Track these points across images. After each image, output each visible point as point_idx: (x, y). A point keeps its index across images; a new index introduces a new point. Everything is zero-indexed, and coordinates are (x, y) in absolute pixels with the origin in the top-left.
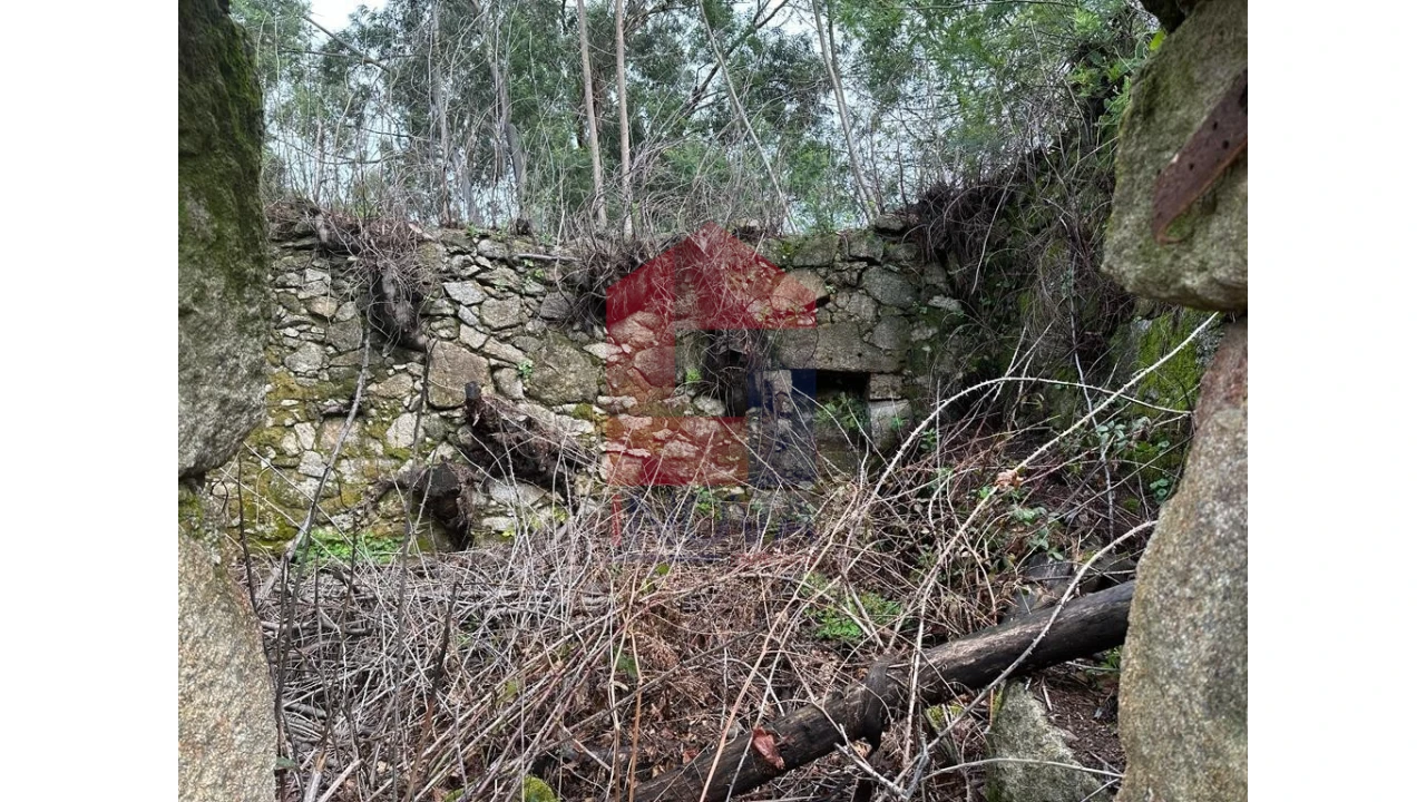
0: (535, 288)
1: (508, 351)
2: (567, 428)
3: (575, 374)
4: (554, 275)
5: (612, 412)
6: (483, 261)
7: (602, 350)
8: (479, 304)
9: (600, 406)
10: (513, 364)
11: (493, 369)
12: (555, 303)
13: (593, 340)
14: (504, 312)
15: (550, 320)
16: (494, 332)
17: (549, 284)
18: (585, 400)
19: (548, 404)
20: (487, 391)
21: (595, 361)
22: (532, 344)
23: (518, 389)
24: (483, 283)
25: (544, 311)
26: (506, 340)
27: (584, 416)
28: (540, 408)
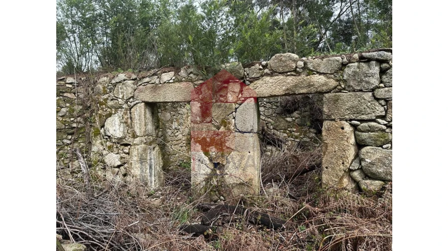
0: (274, 107)
1: (269, 120)
2: (282, 135)
3: (282, 124)
4: (279, 104)
5: (291, 132)
6: (265, 103)
7: (289, 119)
8: (264, 111)
9: (288, 130)
10: (270, 122)
11: (267, 123)
12: (279, 110)
13: (287, 117)
14: (269, 112)
15: (277, 114)
16: (267, 116)
17: (277, 106)
18: (285, 129)
19: (277, 130)
20: (266, 128)
21: (287, 121)
22: (274, 118)
23: (272, 127)
24: (265, 107)
25: (276, 112)
26: (269, 118)
27: (285, 133)
28: (276, 131)
